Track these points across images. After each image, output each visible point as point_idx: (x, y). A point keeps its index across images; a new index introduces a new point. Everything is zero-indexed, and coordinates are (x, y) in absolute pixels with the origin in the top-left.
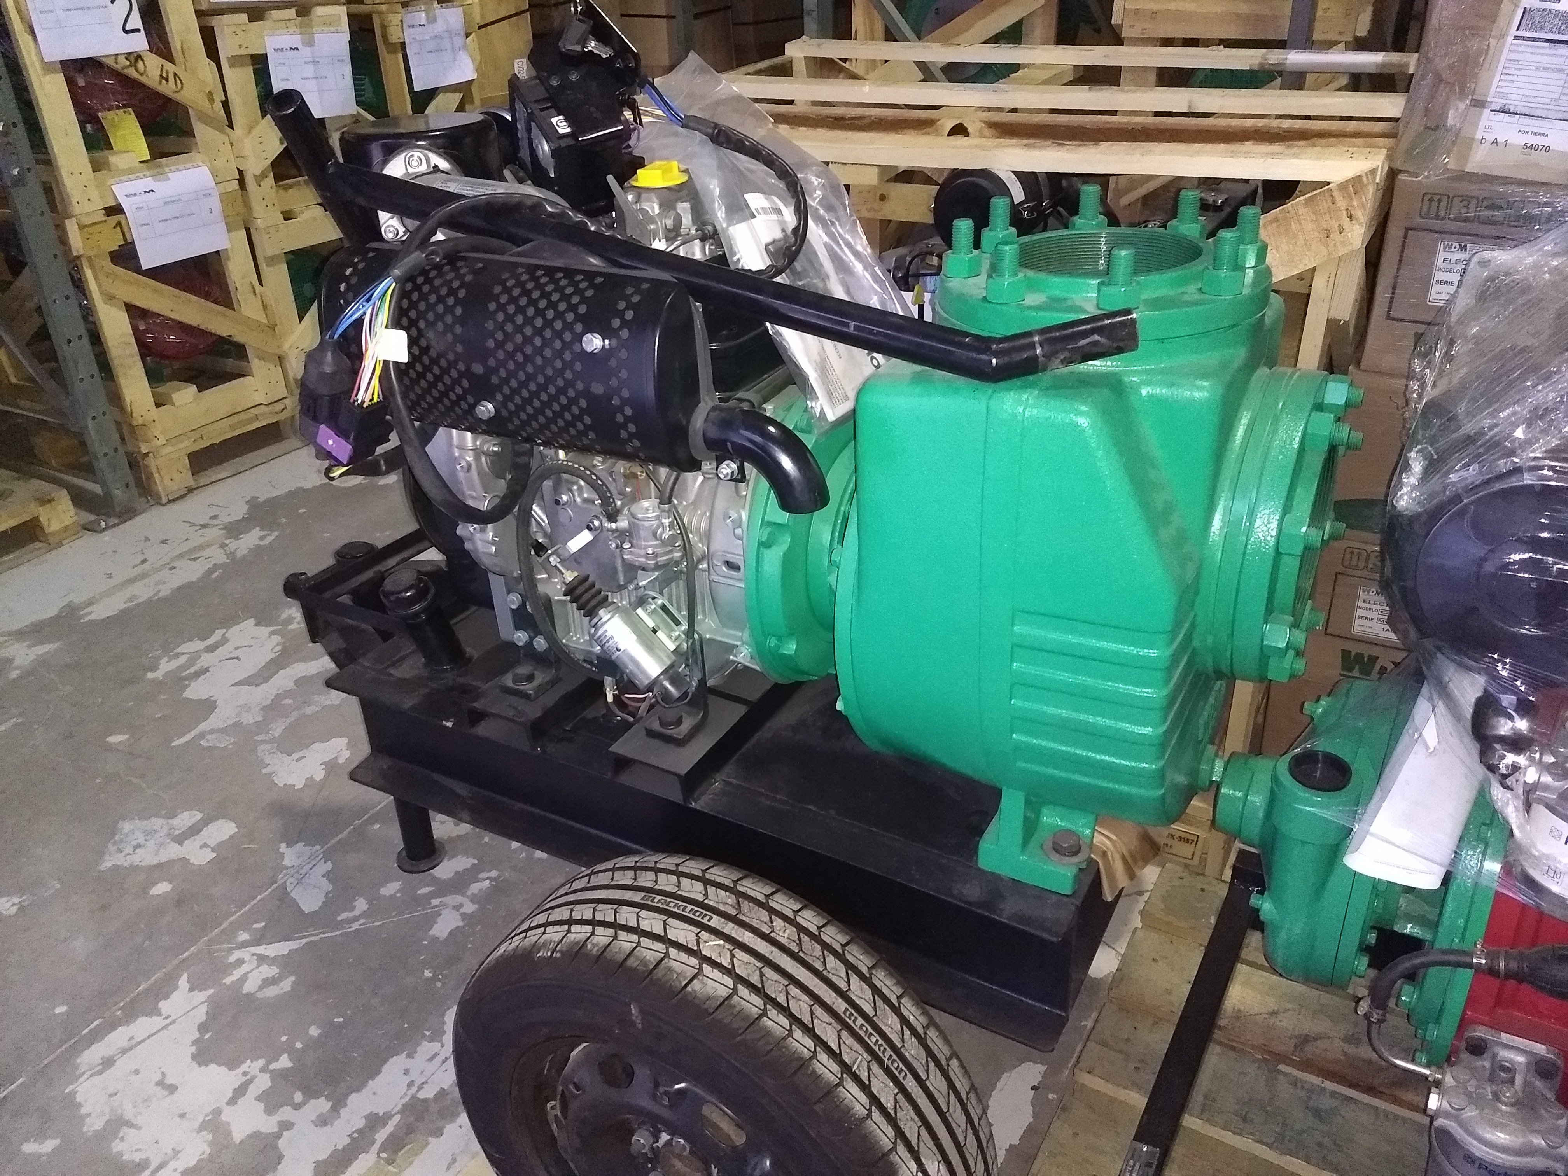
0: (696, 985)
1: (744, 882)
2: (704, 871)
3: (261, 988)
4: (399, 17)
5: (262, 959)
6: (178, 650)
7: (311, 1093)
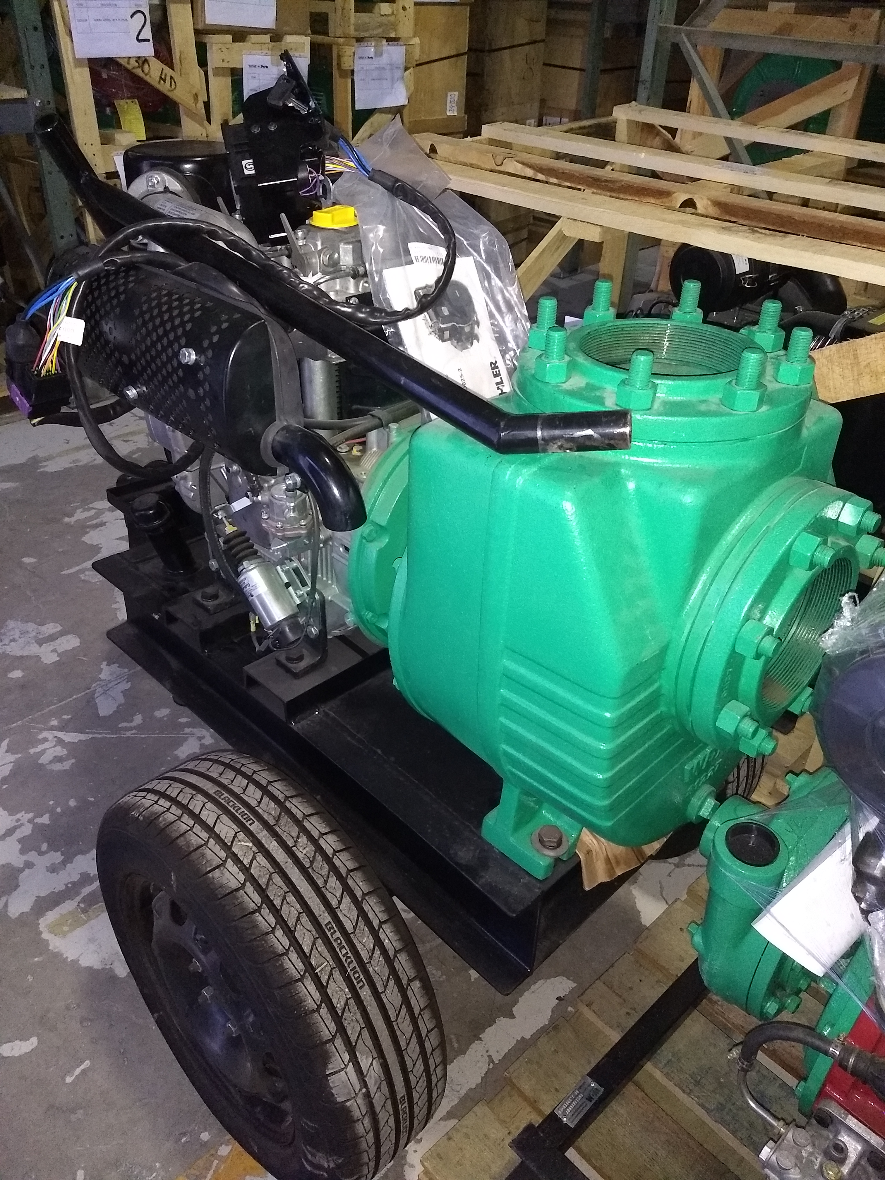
0: (217, 873)
1: (294, 801)
2: (269, 782)
3: (51, 762)
4: (353, 49)
5: (60, 742)
6: (91, 506)
7: (53, 847)
